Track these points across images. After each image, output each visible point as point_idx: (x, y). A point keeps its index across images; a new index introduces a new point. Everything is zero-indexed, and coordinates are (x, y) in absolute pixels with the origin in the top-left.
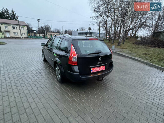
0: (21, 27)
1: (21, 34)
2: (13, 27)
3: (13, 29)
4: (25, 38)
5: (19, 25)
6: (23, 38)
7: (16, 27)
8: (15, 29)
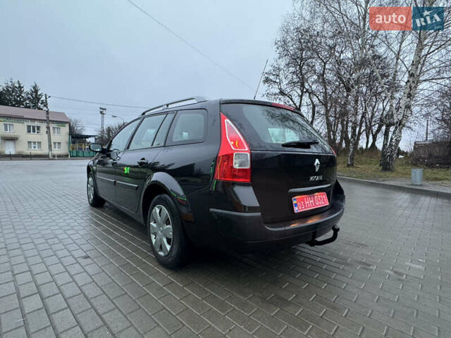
0: (52, 126)
1: (50, 146)
2: (29, 127)
3: (29, 131)
4: (60, 157)
5: (48, 121)
6: (54, 156)
7: (38, 128)
8: (34, 131)
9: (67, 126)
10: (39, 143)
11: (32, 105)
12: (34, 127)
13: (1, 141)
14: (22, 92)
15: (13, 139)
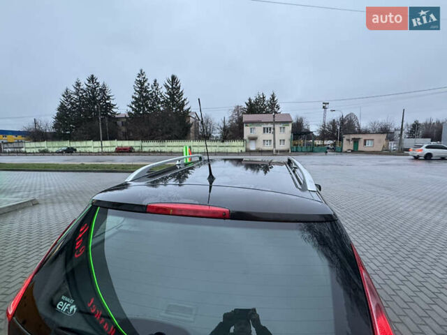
1: (274, 144)
2: (264, 128)
3: (264, 132)
4: (282, 152)
7: (270, 128)
8: (267, 132)
9: (291, 125)
10: (270, 141)
11: (270, 110)
12: (267, 128)
13: (248, 141)
14: (264, 101)
15: (254, 139)
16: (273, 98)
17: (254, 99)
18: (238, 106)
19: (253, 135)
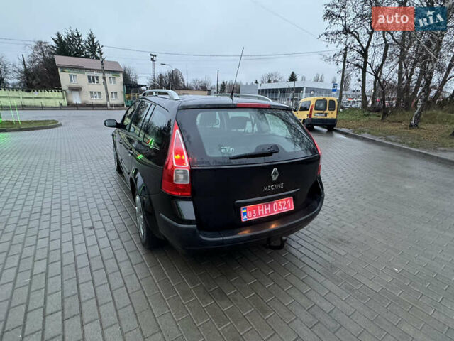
0: (107, 76)
1: (108, 96)
2: (89, 77)
3: (90, 82)
4: (117, 106)
5: (103, 71)
7: (97, 78)
8: (94, 81)
9: (121, 75)
10: (99, 93)
11: (90, 54)
12: (93, 77)
13: (68, 91)
14: (80, 41)
15: (78, 89)
16: (93, 39)
17: (65, 35)
18: (41, 43)
19: (74, 84)
